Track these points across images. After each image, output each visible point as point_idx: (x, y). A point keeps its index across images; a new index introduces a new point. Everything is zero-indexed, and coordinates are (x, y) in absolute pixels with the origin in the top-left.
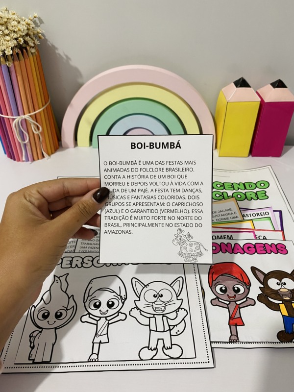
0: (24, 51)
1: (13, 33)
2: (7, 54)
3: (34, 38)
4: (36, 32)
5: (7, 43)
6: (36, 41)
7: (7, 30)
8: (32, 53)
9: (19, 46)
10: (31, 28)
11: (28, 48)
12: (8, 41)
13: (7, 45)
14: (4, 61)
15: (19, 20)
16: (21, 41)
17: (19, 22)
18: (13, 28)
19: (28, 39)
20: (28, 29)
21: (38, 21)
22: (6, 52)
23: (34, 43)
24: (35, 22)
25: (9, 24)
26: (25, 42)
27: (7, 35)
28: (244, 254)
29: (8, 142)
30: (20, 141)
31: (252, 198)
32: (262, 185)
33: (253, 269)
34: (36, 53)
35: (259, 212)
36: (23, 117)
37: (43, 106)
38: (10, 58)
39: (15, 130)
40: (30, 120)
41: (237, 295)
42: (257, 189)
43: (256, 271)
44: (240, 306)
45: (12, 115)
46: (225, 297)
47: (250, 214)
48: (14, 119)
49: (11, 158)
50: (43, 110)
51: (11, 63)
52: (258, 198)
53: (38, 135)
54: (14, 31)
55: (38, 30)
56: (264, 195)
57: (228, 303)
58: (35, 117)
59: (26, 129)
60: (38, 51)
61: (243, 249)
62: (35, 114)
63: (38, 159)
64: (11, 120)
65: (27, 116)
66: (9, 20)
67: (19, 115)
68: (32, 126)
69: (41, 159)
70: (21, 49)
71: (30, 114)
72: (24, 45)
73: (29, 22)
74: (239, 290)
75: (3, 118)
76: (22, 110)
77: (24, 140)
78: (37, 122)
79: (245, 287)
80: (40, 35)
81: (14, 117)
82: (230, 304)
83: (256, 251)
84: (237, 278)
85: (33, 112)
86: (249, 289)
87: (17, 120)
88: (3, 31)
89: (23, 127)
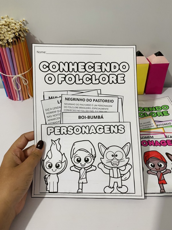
0: (19, 39)
1: (12, 30)
2: (9, 42)
3: (24, 32)
4: (24, 29)
5: (9, 35)
6: (25, 33)
7: (9, 29)
8: (23, 40)
9: (16, 37)
10: (22, 26)
11: (20, 38)
12: (10, 34)
13: (10, 37)
14: (8, 45)
15: (16, 23)
16: (17, 34)
17: (15, 24)
18: (13, 27)
19: (20, 33)
20: (20, 28)
21: (25, 23)
22: (9, 40)
23: (24, 35)
24: (23, 23)
25: (10, 25)
26: (19, 35)
27: (9, 31)
28: (161, 146)
29: (9, 90)
30: (16, 89)
31: (160, 115)
32: (165, 107)
33: (167, 154)
34: (25, 40)
35: (166, 123)
36: (18, 76)
37: (29, 69)
38: (11, 44)
39: (13, 83)
40: (22, 77)
41: (160, 168)
42: (163, 110)
43: (169, 155)
44: (163, 174)
45: (12, 75)
46: (154, 169)
47: (161, 124)
48: (13, 77)
49: (11, 99)
50: (29, 71)
51: (11, 46)
52: (164, 115)
53: (26, 85)
54: (13, 29)
55: (26, 28)
56: (167, 113)
57: (156, 172)
58: (24, 76)
59: (19, 82)
60: (25, 39)
61: (160, 143)
62: (25, 74)
63: (26, 99)
64: (11, 78)
65: (20, 75)
66: (10, 23)
67: (16, 75)
68: (23, 80)
69: (28, 99)
70: (17, 38)
71: (21, 74)
72: (18, 37)
73: (21, 24)
74: (161, 165)
75: (7, 76)
76: (17, 72)
77: (18, 88)
78: (25, 78)
79: (164, 163)
80: (27, 30)
81: (13, 76)
82: (157, 173)
83: (167, 144)
84: (159, 159)
85: (23, 73)
86: (166, 165)
87: (14, 77)
88: (7, 29)
89: (18, 81)
